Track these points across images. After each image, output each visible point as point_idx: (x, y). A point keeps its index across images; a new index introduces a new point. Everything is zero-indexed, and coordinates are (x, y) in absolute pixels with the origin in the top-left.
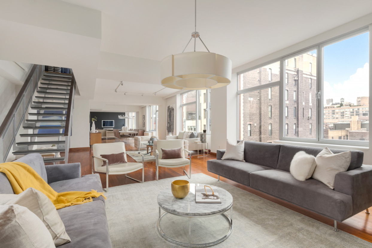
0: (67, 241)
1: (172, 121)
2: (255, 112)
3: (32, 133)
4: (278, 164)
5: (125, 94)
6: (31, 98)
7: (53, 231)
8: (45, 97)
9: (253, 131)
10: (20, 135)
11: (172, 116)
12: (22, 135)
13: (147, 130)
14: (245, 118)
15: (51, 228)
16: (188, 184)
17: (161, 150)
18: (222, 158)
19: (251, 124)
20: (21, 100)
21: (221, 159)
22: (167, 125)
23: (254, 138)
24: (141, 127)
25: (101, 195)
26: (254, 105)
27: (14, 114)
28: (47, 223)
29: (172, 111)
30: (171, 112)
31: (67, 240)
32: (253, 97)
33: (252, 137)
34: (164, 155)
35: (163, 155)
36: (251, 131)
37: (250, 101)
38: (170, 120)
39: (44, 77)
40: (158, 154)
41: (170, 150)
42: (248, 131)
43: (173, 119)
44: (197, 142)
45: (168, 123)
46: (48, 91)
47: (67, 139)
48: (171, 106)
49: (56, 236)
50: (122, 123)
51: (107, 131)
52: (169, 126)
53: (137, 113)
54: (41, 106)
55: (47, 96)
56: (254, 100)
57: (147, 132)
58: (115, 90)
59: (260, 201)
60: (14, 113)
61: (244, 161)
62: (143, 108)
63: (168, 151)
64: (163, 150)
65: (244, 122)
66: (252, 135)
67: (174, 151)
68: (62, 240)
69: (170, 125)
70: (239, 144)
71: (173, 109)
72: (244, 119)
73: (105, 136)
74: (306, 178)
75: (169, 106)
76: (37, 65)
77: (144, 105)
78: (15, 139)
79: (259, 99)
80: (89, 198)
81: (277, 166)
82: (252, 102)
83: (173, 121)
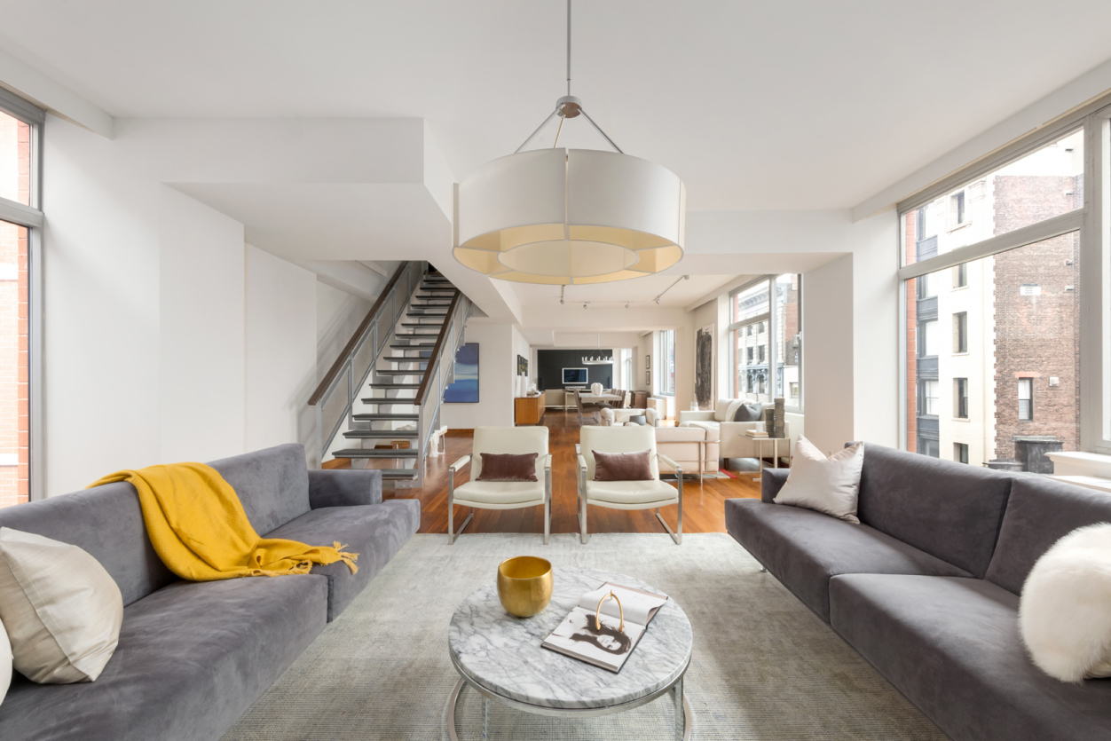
0: (83, 677)
1: (706, 369)
2: (1051, 336)
3: (383, 397)
4: (994, 559)
5: (585, 306)
6: (393, 327)
7: (59, 646)
8: (419, 324)
9: (1044, 402)
10: (363, 400)
11: (707, 358)
12: (366, 401)
13: (656, 391)
14: (1004, 357)
15: (56, 637)
16: (546, 576)
17: (592, 455)
18: (775, 497)
19: (1031, 379)
20: (369, 330)
21: (773, 503)
22: (695, 381)
23: (1047, 427)
24: (642, 386)
25: (343, 561)
26: (1049, 310)
27: (350, 361)
28: (43, 624)
29: (707, 343)
30: (704, 344)
31: (84, 674)
32: (1041, 284)
33: (1036, 424)
34: (601, 470)
35: (597, 468)
36: (1031, 401)
37: (1026, 298)
38: (703, 366)
39: (425, 285)
40: (585, 468)
41: (616, 457)
42: (1016, 402)
43: (710, 365)
44: (753, 434)
45: (698, 375)
46: (426, 312)
47: (421, 411)
48: (704, 331)
49: (66, 658)
50: (604, 376)
51: (567, 393)
52: (699, 383)
53: (635, 350)
54: (409, 342)
55: (422, 321)
56: (1049, 294)
57: (655, 397)
58: (560, 299)
59: (877, 694)
60: (349, 358)
61: (856, 520)
62: (647, 336)
63: (613, 457)
64: (597, 456)
65: (999, 372)
66: (1035, 415)
67: (630, 458)
68: (75, 672)
69: (702, 381)
70: (837, 458)
71: (709, 338)
72: (997, 360)
73: (564, 404)
74: (1088, 673)
75: (701, 331)
76: (407, 262)
77: (648, 329)
78: (351, 408)
79: (1071, 287)
80: (306, 564)
81: (989, 569)
82: (1038, 303)
83: (710, 371)
